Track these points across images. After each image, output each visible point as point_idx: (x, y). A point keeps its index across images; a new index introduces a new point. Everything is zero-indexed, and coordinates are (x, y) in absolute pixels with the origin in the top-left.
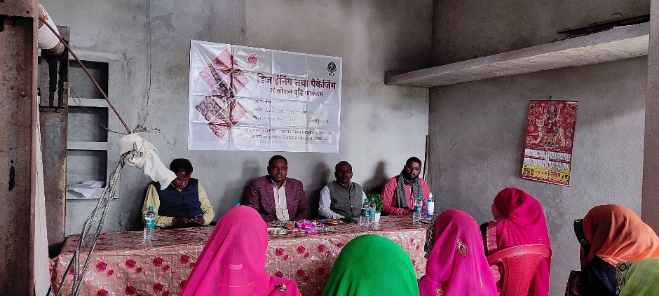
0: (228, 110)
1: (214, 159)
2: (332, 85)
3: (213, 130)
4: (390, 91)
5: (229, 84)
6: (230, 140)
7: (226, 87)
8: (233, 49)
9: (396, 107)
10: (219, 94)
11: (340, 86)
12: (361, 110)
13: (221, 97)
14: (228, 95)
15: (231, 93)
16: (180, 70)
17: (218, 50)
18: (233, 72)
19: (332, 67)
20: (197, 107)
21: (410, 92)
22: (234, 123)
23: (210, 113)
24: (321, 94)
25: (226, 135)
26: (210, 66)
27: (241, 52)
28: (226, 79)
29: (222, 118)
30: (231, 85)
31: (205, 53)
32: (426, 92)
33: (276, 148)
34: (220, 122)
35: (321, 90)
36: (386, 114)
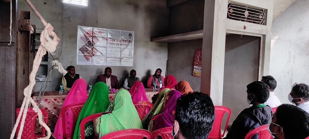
0: (91, 51)
1: (84, 68)
2: (130, 41)
3: (85, 57)
4: (153, 44)
5: (91, 41)
6: (92, 61)
7: (90, 43)
8: (93, 29)
9: (155, 50)
11: (133, 42)
12: (142, 51)
13: (88, 46)
14: (91, 45)
15: (93, 44)
16: (74, 36)
17: (88, 29)
18: (93, 37)
19: (130, 35)
20: (80, 50)
21: (161, 45)
22: (93, 55)
23: (84, 52)
24: (126, 45)
25: (91, 59)
26: (85, 35)
27: (96, 30)
28: (90, 39)
29: (89, 53)
30: (92, 42)
31: (82, 30)
32: (166, 45)
33: (109, 65)
34: (88, 55)
35: (126, 43)
36: (151, 52)
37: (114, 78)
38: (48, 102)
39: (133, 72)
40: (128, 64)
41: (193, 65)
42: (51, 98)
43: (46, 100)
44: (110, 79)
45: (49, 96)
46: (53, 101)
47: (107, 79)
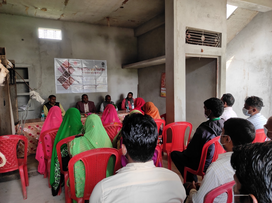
0: (68, 80)
1: (64, 96)
2: (103, 70)
3: (63, 86)
4: (124, 71)
5: (68, 72)
6: (70, 89)
7: (67, 73)
8: (69, 60)
9: (126, 76)
10: (65, 75)
11: (106, 70)
12: (114, 78)
13: (65, 76)
14: (68, 75)
15: (69, 74)
16: (51, 68)
17: (64, 60)
18: (70, 68)
19: (103, 64)
20: (58, 80)
21: (131, 71)
22: (71, 84)
23: (62, 82)
24: (100, 73)
25: (69, 88)
26: (61, 66)
27: (71, 61)
28: (67, 70)
29: (67, 83)
31: (59, 62)
32: (137, 71)
33: (85, 92)
34: (66, 84)
35: (100, 71)
36: (123, 78)
37: (91, 104)
38: (31, 129)
39: (108, 97)
40: (103, 90)
41: (161, 87)
42: (34, 125)
43: (29, 127)
44: (87, 105)
45: (31, 123)
46: (36, 128)
47: (85, 105)
